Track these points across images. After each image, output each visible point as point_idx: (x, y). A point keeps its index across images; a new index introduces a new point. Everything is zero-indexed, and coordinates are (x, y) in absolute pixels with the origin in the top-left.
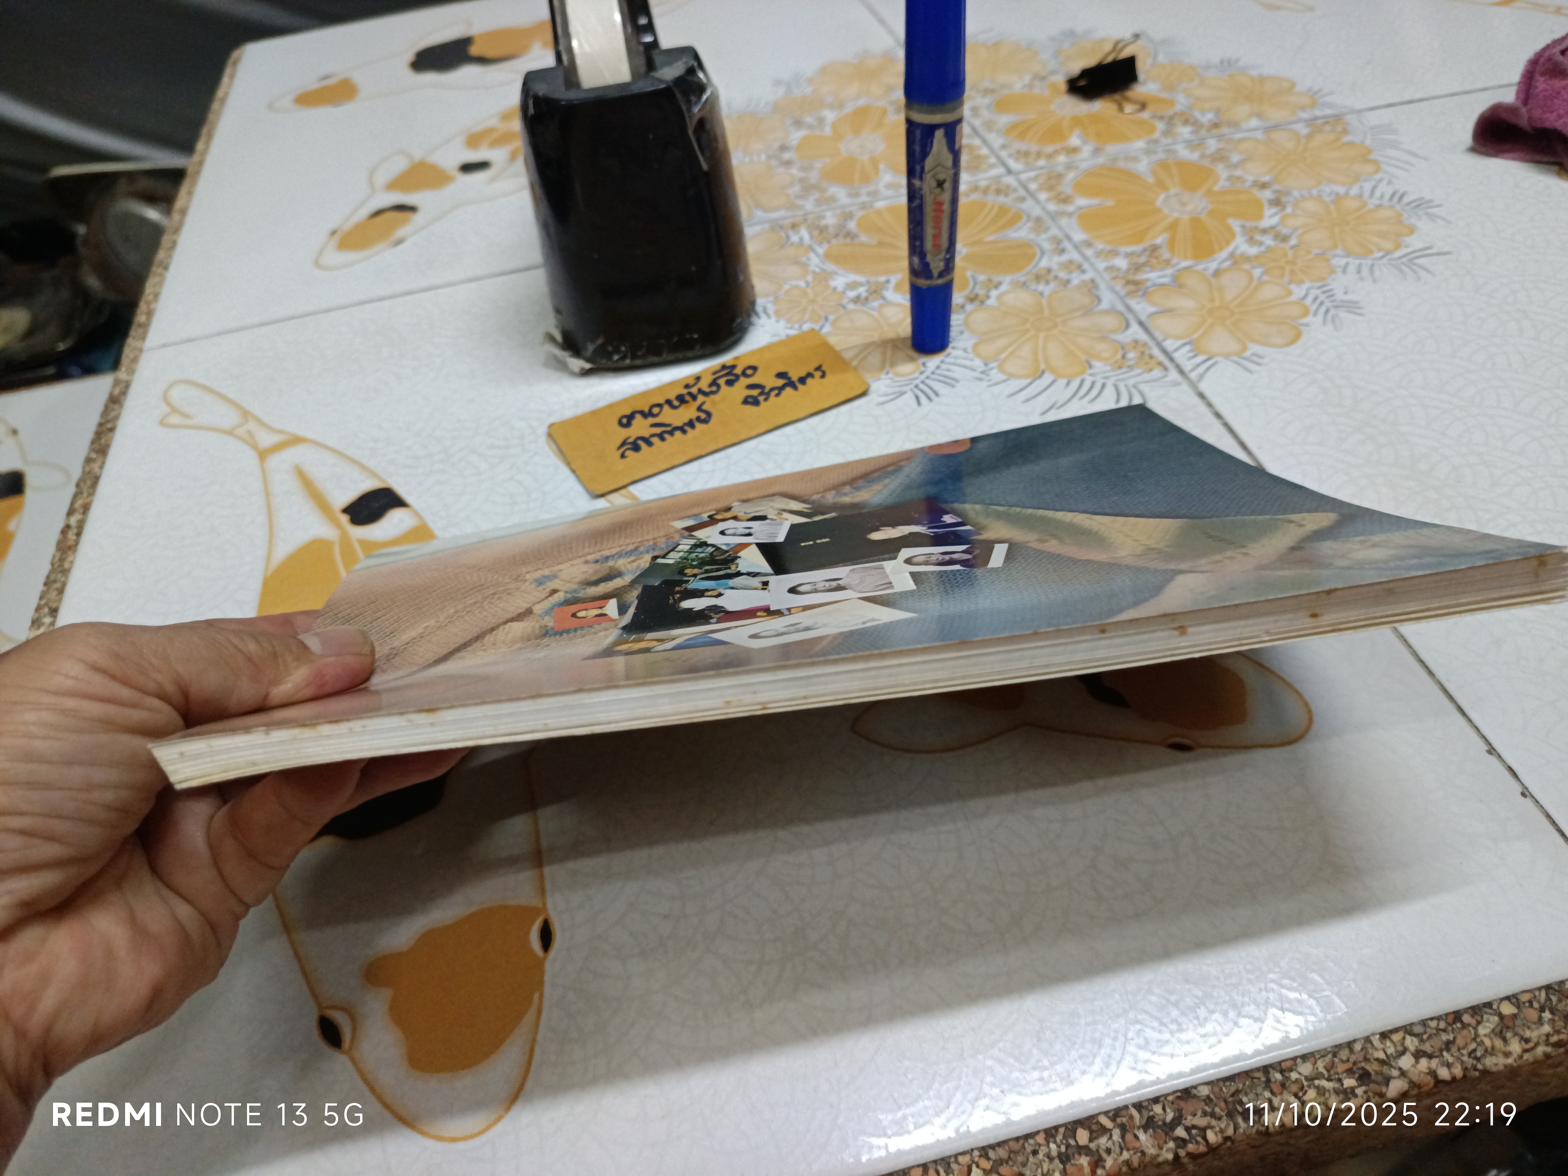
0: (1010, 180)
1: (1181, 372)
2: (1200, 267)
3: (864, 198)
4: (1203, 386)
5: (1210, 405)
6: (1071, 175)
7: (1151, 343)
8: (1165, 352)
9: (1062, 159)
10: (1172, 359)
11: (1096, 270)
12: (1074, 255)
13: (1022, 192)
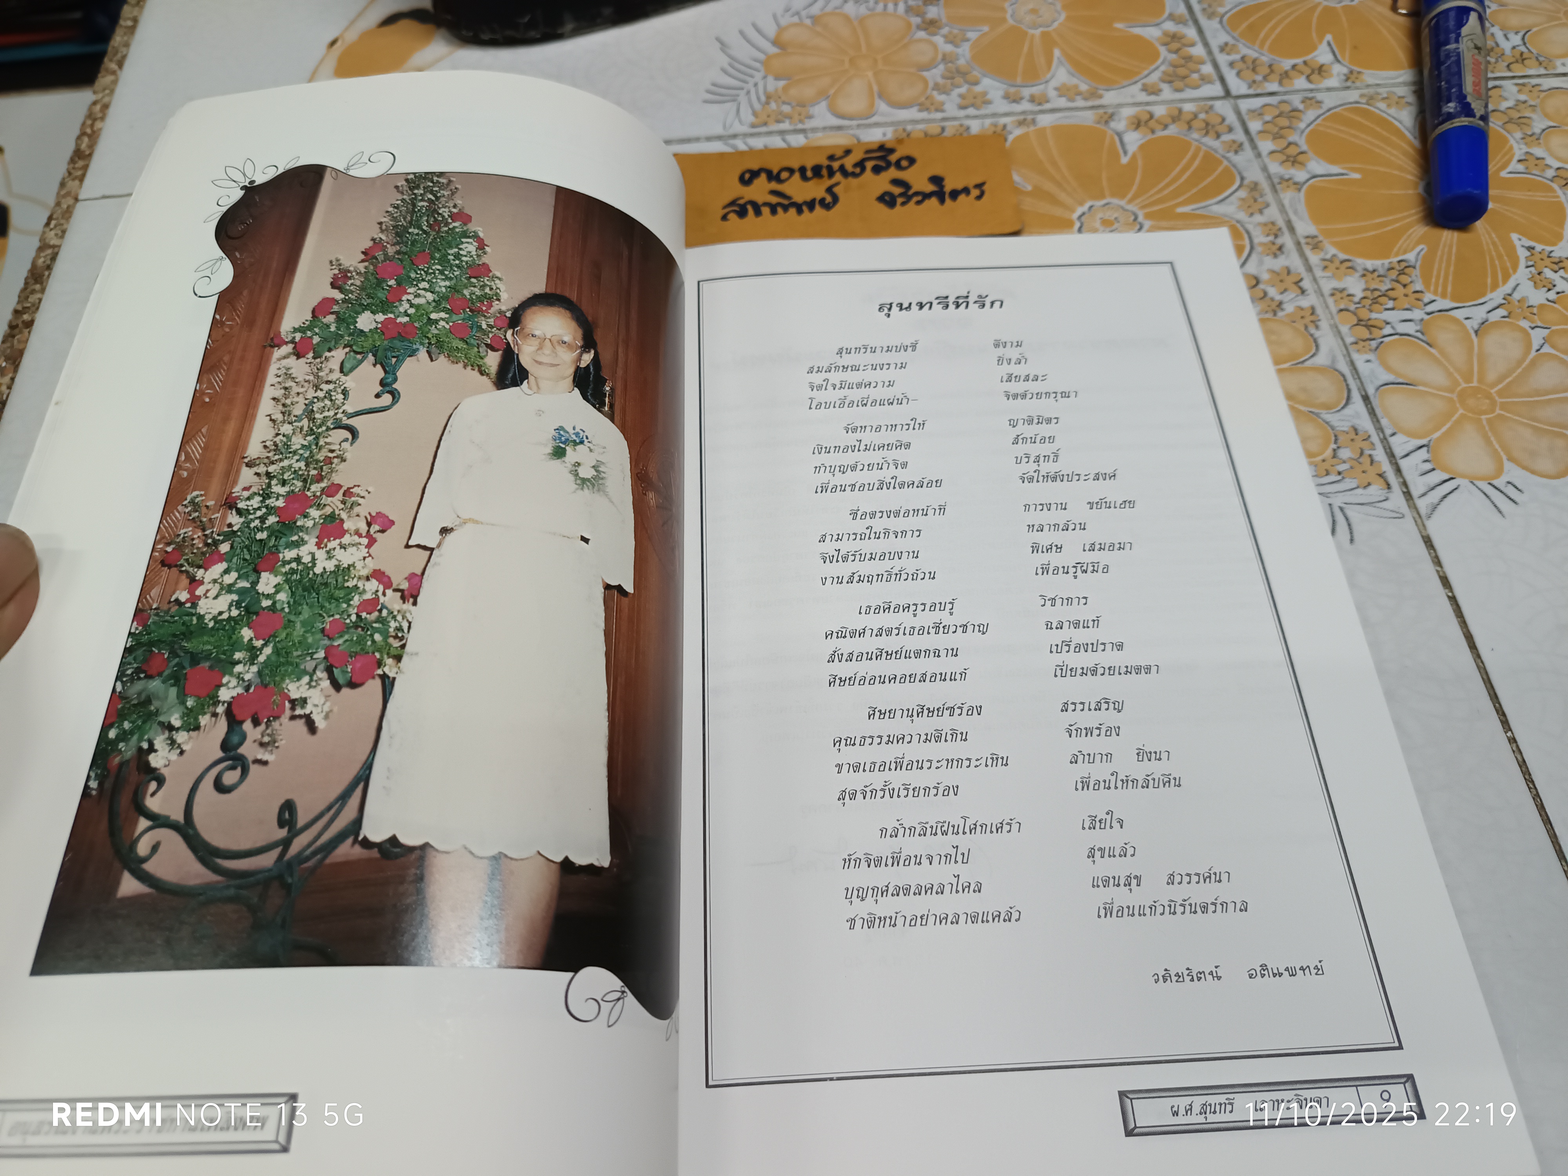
0: (1224, 108)
1: (1408, 495)
2: (1459, 314)
3: (1026, 106)
4: (1433, 528)
5: (1437, 561)
6: (1311, 115)
7: (1375, 439)
8: (1391, 455)
9: (1300, 83)
10: (1398, 471)
11: (1320, 292)
12: (1293, 260)
13: (1240, 136)
